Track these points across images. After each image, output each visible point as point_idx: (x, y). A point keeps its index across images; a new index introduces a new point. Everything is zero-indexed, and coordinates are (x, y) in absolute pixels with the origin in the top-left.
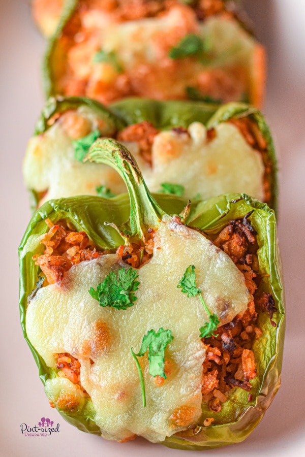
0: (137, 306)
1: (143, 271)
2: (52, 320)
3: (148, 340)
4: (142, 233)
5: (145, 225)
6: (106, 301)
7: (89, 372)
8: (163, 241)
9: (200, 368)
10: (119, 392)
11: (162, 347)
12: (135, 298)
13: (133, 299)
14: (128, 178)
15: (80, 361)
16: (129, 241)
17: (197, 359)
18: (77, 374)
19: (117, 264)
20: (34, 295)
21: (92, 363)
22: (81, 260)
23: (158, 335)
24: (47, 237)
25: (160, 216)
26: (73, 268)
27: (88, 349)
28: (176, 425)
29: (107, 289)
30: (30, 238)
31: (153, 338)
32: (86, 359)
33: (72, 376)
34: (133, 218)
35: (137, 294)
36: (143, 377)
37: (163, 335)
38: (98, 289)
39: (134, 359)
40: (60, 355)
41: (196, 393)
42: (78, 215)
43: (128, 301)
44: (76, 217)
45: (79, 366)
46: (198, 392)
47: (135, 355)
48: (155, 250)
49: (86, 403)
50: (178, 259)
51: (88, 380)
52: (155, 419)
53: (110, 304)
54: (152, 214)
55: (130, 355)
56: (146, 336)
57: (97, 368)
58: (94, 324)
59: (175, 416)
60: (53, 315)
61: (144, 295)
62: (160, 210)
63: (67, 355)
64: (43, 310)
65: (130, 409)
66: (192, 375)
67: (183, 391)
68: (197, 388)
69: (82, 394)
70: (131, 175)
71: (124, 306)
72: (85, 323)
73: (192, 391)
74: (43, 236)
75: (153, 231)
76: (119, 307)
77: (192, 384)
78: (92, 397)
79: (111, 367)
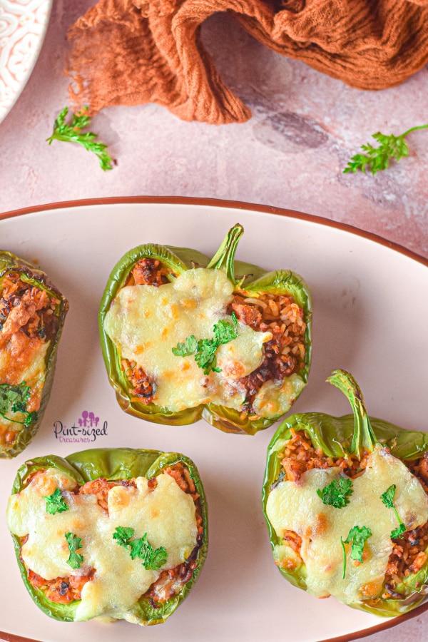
0: (349, 506)
1: (357, 482)
2: (287, 506)
3: (353, 533)
4: (358, 453)
5: (362, 448)
6: (328, 501)
7: (308, 547)
8: (374, 462)
9: (387, 558)
10: (328, 566)
11: (363, 540)
12: (349, 502)
13: (347, 502)
14: (356, 411)
15: (303, 539)
16: (349, 456)
17: (386, 552)
18: (299, 546)
19: (339, 474)
20: (276, 485)
21: (311, 541)
22: (314, 467)
23: (361, 531)
24: (290, 442)
25: (374, 443)
26: (307, 472)
27: (309, 532)
28: (362, 594)
29: (330, 492)
30: (278, 441)
31: (357, 532)
32: (306, 538)
33: (295, 547)
34: (355, 441)
35: (350, 499)
36: (345, 558)
37: (365, 531)
38: (324, 491)
39: (341, 545)
40: (288, 531)
41: (381, 575)
42: (314, 429)
43: (344, 503)
44: (312, 430)
45: (301, 542)
46: (383, 575)
47: (342, 543)
48: (367, 468)
49: (301, 566)
50: (383, 478)
51: (306, 553)
52: (348, 588)
53: (331, 503)
54: (368, 441)
55: (339, 542)
56: (352, 530)
57: (315, 545)
58: (317, 516)
59: (364, 588)
60: (288, 503)
61: (355, 500)
62: (375, 439)
63: (293, 532)
64: (281, 498)
65: (332, 578)
66: (381, 563)
67: (372, 573)
68: (383, 572)
69: (300, 560)
70: (359, 409)
71: (340, 505)
72: (311, 514)
73: (378, 574)
74: (287, 442)
75: (367, 454)
76: (336, 506)
77: (380, 569)
78: (307, 565)
79: (325, 547)
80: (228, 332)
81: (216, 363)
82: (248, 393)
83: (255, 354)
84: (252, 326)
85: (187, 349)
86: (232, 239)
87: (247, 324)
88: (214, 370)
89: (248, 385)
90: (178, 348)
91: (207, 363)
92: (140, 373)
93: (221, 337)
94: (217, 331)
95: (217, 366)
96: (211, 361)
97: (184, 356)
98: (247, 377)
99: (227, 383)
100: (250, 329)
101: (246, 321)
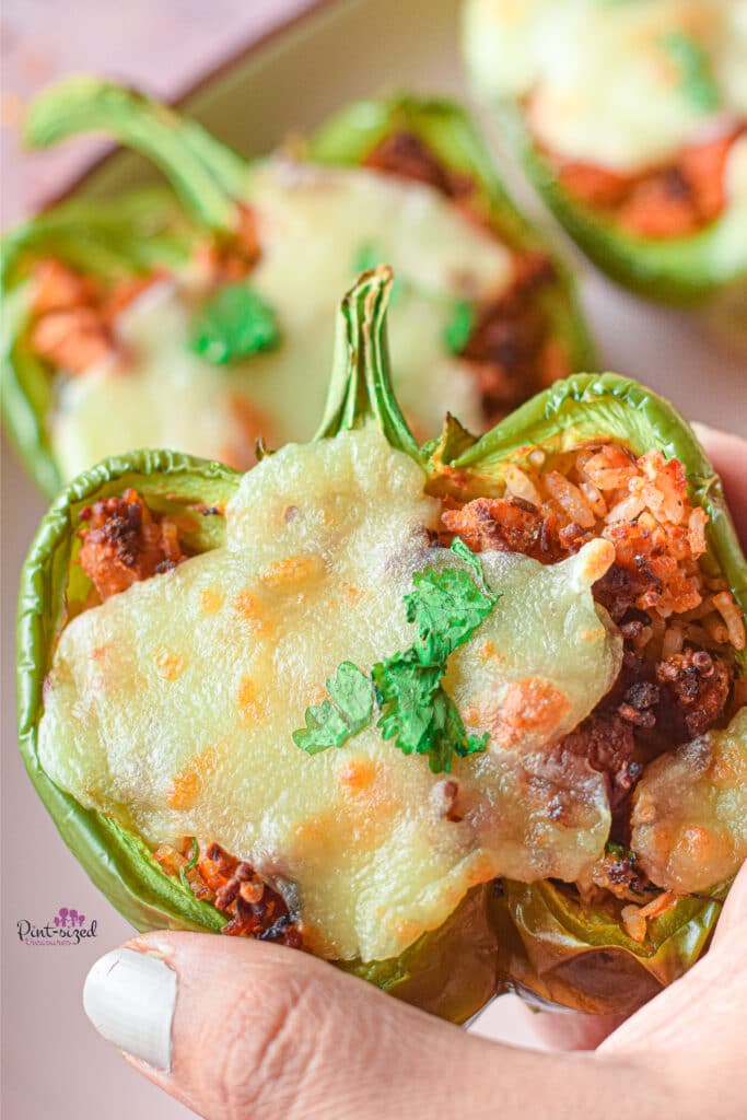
80: (458, 601)
81: (460, 723)
82: (612, 785)
83: (581, 635)
84: (532, 551)
85: (343, 717)
86: (361, 319)
87: (513, 549)
88: (463, 751)
89: (602, 754)
90: (313, 723)
91: (427, 733)
92: (218, 863)
93: (444, 625)
94: (420, 614)
95: (470, 731)
96: (440, 722)
97: (343, 741)
98: (585, 726)
99: (527, 778)
100: (530, 563)
101: (503, 539)
